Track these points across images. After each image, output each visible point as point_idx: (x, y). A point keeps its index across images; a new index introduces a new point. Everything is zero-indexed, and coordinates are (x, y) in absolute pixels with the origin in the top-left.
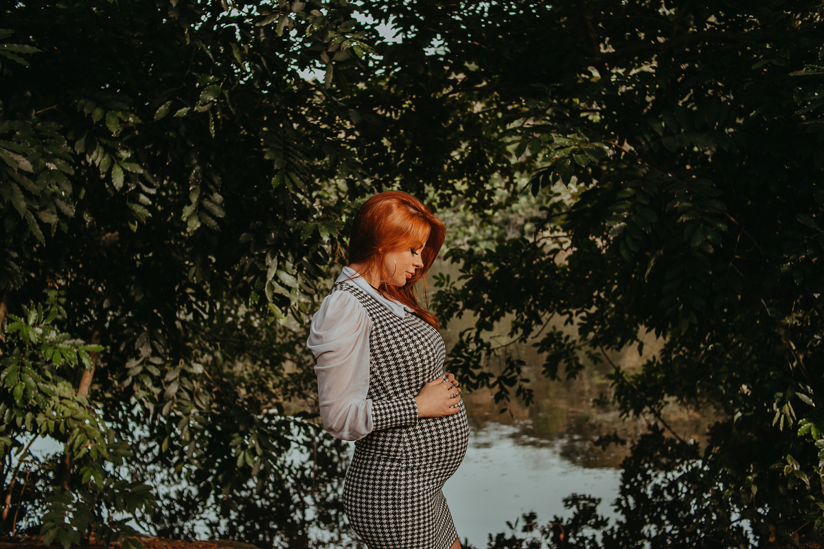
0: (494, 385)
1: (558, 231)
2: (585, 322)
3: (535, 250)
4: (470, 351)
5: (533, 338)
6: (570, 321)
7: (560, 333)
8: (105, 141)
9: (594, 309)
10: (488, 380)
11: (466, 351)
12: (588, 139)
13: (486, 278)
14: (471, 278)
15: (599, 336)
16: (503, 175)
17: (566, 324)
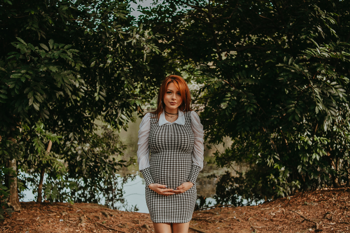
2: (206, 135)
8: (73, 72)
9: (209, 131)
15: (211, 140)
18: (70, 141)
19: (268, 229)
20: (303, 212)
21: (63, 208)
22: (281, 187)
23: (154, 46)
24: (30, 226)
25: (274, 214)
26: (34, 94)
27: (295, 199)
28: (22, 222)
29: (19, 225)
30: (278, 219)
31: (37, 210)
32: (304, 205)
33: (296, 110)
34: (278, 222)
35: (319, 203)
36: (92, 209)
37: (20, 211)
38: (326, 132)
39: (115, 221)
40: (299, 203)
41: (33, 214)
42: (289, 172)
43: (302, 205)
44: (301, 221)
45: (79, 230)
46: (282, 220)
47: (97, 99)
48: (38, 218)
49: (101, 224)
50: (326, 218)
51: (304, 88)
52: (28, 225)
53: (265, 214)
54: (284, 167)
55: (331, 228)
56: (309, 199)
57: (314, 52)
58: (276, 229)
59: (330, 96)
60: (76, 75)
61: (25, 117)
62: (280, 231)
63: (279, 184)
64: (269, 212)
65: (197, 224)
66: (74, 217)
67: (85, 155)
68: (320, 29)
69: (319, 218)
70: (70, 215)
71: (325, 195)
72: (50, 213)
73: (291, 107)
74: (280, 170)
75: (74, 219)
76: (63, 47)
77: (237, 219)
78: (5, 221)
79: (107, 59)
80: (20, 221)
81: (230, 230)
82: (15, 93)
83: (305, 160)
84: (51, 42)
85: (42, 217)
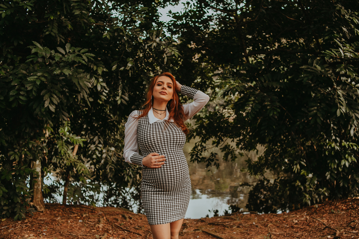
0: (206, 161)
1: (230, 110)
2: (238, 142)
3: (222, 116)
4: (198, 149)
5: (220, 146)
6: (233, 141)
7: (229, 145)
8: (95, 76)
9: (241, 137)
10: (204, 160)
11: (197, 149)
12: (240, 82)
13: (204, 125)
14: (199, 125)
15: (243, 147)
16: (211, 89)
17: (232, 142)
18: (94, 144)
19: (285, 235)
20: (328, 220)
21: (85, 210)
22: (307, 194)
23: (174, 50)
24: (49, 225)
25: (297, 221)
26: (51, 96)
27: (323, 207)
28: (42, 221)
29: (39, 223)
30: (299, 226)
31: (59, 211)
32: (330, 213)
33: (318, 113)
34: (298, 229)
35: (346, 212)
36: (114, 212)
37: (43, 211)
38: (352, 136)
39: (134, 224)
40: (326, 211)
41: (55, 215)
42: (317, 179)
43: (329, 213)
44: (322, 228)
45: (95, 230)
46: (303, 228)
47: (119, 102)
48: (59, 218)
49: (119, 225)
50: (350, 226)
51: (328, 90)
52: (47, 224)
53: (287, 221)
54: (313, 174)
55: (352, 235)
56: (338, 207)
57: (335, 52)
58: (294, 236)
59: (356, 99)
60: (98, 79)
61: (48, 119)
62: (298, 238)
63: (305, 191)
64: (292, 219)
65: (214, 228)
66: (94, 219)
67: (110, 158)
68: (345, 29)
69: (343, 226)
70: (91, 216)
71: (355, 204)
72: (71, 214)
73: (313, 110)
74: (307, 177)
75: (93, 220)
76: (79, 51)
77: (257, 225)
78: (27, 220)
79: (128, 62)
80: (41, 220)
81: (246, 235)
82: (33, 95)
83: (333, 167)
84: (68, 46)
85: (63, 218)
